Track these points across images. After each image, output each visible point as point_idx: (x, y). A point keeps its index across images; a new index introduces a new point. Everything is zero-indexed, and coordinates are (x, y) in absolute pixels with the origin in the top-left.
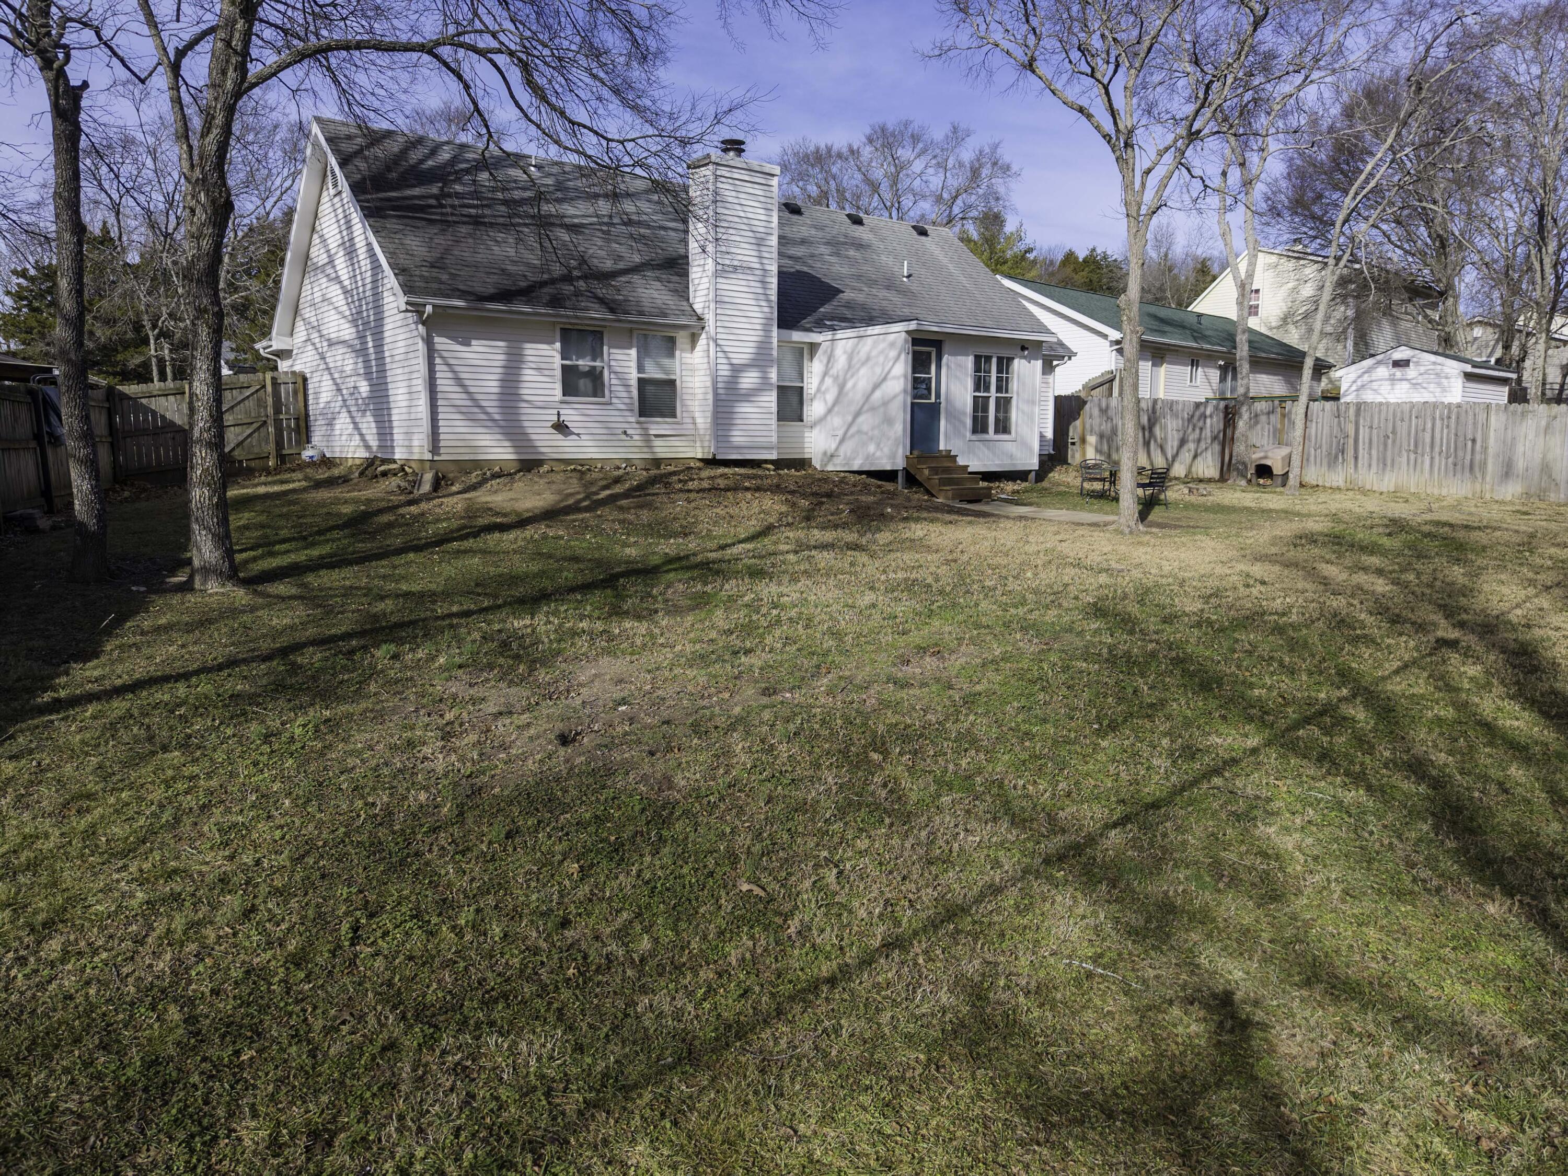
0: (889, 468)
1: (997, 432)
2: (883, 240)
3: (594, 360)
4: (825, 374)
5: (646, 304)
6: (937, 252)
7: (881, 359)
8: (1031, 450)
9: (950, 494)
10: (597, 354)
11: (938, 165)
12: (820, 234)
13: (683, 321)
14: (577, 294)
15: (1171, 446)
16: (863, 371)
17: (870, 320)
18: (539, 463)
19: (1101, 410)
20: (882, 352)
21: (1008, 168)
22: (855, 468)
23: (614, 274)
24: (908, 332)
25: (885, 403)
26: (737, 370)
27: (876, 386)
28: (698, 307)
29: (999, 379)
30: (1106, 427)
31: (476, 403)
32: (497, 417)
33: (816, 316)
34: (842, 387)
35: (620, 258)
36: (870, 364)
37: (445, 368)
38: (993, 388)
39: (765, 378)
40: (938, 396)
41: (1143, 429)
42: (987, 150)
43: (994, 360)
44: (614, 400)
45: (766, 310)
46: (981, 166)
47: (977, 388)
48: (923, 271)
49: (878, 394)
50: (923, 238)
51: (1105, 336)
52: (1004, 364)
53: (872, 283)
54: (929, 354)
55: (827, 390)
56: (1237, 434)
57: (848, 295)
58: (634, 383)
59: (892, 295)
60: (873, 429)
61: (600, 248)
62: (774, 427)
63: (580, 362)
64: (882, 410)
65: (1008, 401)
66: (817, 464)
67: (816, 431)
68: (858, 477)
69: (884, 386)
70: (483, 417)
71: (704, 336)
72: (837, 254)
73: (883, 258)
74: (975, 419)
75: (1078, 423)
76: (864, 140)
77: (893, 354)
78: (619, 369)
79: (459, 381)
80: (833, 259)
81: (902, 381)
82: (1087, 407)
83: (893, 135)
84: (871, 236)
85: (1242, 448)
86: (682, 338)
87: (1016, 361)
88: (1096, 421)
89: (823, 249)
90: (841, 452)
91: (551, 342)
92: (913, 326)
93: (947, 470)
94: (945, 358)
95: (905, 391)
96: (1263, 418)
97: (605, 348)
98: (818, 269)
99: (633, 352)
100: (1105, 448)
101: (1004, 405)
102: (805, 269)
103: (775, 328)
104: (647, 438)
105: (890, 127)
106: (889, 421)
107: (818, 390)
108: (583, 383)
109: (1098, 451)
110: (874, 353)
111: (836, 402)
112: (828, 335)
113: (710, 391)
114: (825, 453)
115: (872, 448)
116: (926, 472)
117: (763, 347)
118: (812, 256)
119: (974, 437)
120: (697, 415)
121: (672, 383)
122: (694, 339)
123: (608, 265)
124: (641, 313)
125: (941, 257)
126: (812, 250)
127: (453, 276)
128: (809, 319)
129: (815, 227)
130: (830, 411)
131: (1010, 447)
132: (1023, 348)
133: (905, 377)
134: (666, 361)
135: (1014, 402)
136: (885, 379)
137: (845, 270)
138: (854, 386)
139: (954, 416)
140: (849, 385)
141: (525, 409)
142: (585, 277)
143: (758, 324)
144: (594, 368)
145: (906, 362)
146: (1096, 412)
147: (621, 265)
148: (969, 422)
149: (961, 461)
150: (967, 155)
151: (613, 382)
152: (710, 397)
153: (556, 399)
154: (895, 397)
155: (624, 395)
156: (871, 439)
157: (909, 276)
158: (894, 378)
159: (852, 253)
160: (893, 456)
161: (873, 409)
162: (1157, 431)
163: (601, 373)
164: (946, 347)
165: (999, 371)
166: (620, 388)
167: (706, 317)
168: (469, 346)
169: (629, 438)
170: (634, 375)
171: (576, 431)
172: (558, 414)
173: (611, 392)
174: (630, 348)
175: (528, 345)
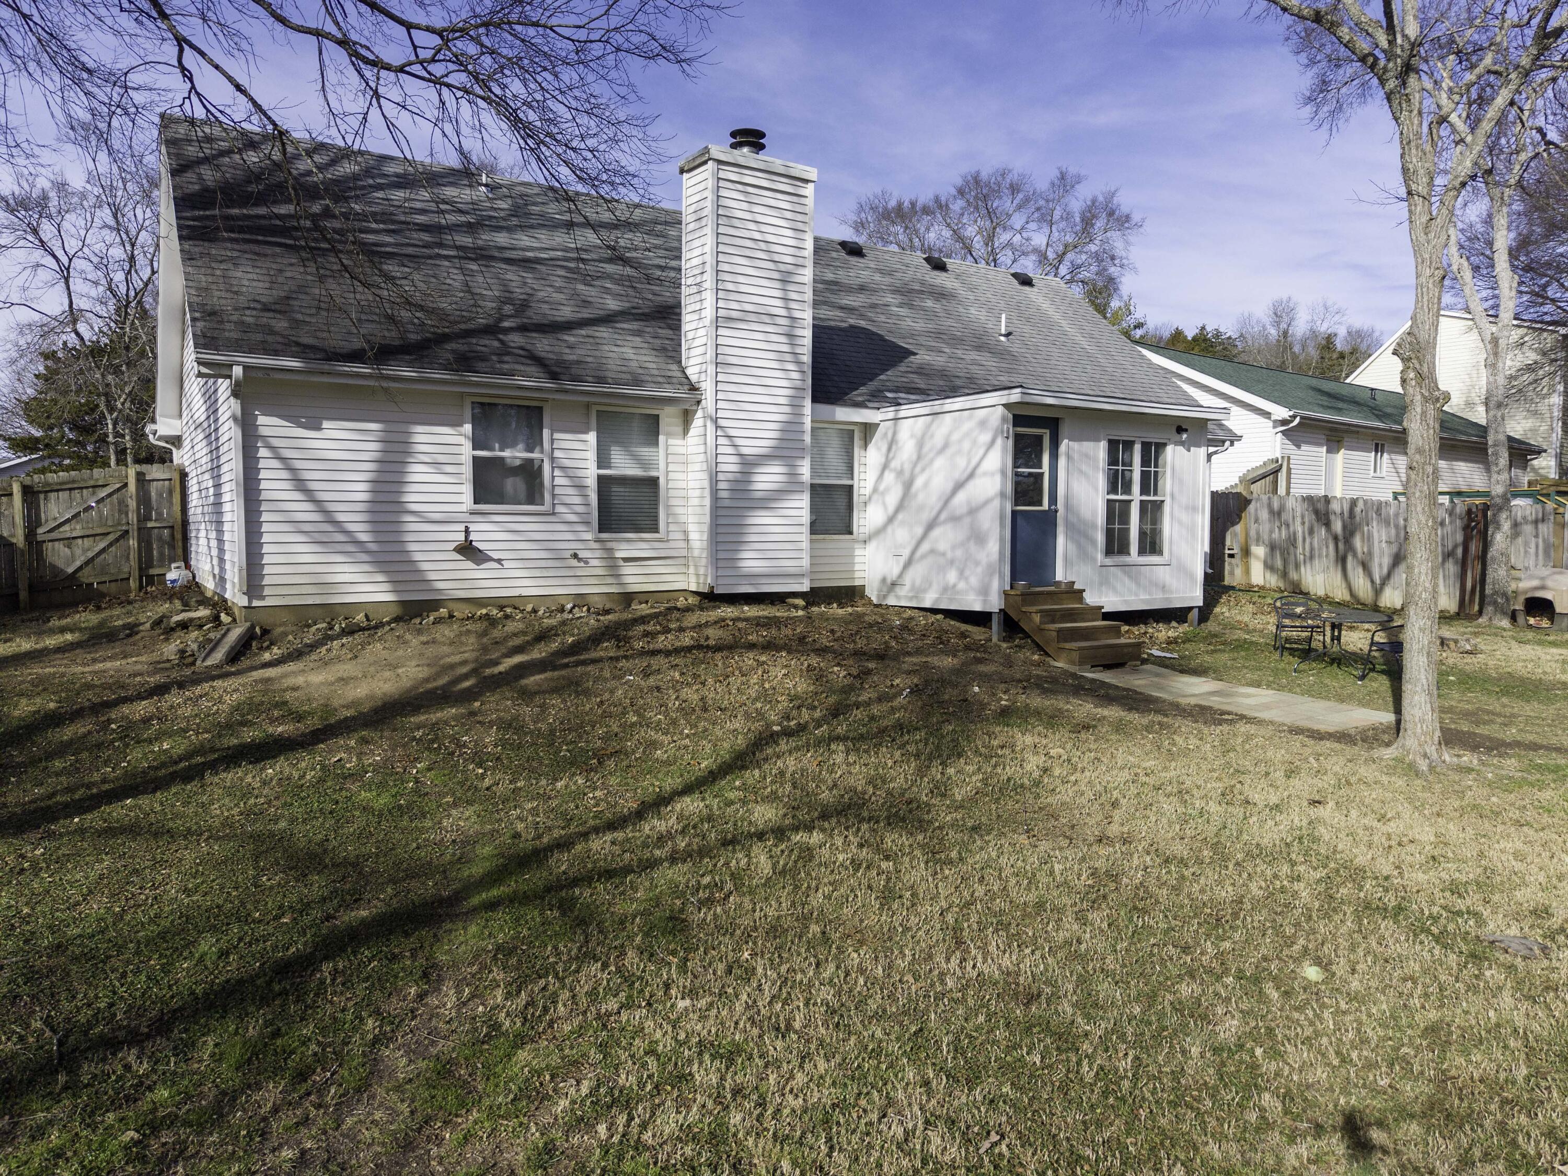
0: (977, 607)
1: (1142, 551)
2: (972, 289)
3: (531, 451)
4: (885, 467)
5: (612, 367)
6: (1046, 305)
7: (966, 445)
8: (1192, 577)
9: (1075, 656)
10: (534, 442)
11: (1042, 219)
12: (887, 280)
13: (668, 392)
14: (505, 351)
15: (1381, 563)
16: (939, 462)
17: (952, 391)
18: (434, 605)
19: (1271, 512)
20: (967, 435)
21: (1128, 218)
22: (927, 604)
23: (569, 326)
24: (1006, 406)
25: (973, 511)
26: (749, 464)
27: (959, 486)
28: (692, 372)
29: (1145, 476)
30: (1280, 535)
31: (329, 518)
32: (364, 537)
33: (873, 385)
34: (908, 486)
35: (586, 303)
36: (950, 451)
37: (275, 463)
38: (1136, 488)
39: (793, 475)
40: (1053, 499)
41: (1336, 538)
42: (1101, 199)
43: (1137, 448)
44: (559, 509)
45: (795, 375)
46: (1094, 217)
47: (1113, 489)
48: (1027, 329)
49: (961, 498)
50: (1027, 289)
51: (1267, 415)
52: (1152, 453)
53: (956, 341)
54: (1039, 439)
55: (887, 490)
56: (1493, 552)
57: (923, 357)
58: (592, 482)
59: (985, 359)
60: (954, 548)
61: (559, 290)
62: (805, 545)
63: (506, 454)
64: (967, 520)
65: (1158, 506)
66: (872, 594)
67: (872, 547)
68: (932, 618)
69: (970, 486)
70: (340, 537)
71: (699, 414)
72: (911, 306)
73: (972, 310)
74: (1109, 533)
75: (1238, 528)
76: (953, 191)
77: (986, 437)
78: (567, 463)
79: (300, 484)
80: (903, 311)
81: (998, 478)
82: (1252, 508)
83: (988, 184)
84: (957, 285)
85: (1502, 572)
86: (669, 418)
87: (1170, 449)
88: (1265, 528)
89: (889, 298)
90: (908, 580)
91: (456, 423)
92: (1015, 396)
93: (1071, 615)
94: (1063, 448)
95: (1002, 495)
96: (1528, 529)
97: (546, 433)
98: (880, 324)
99: (592, 437)
100: (1279, 563)
101: (1152, 511)
102: (863, 323)
103: (808, 403)
104: (612, 565)
105: (984, 175)
106: (978, 538)
107: (875, 490)
108: (513, 484)
109: (1269, 566)
110: (955, 437)
111: (900, 508)
112: (888, 413)
113: (707, 493)
114: (884, 580)
115: (952, 576)
116: (1037, 618)
117: (790, 429)
118: (874, 306)
119: (1108, 561)
120: (691, 528)
121: (653, 483)
122: (687, 418)
123: (567, 313)
124: (601, 380)
125: (1051, 312)
126: (874, 300)
127: (296, 324)
128: (863, 390)
129: (880, 271)
130: (891, 520)
131: (1163, 574)
132: (1180, 430)
133: (1003, 473)
134: (645, 451)
135: (1167, 508)
136: (971, 475)
137: (920, 326)
138: (926, 484)
139: (1079, 532)
140: (919, 482)
141: (411, 525)
142: (523, 329)
143: (782, 395)
144: (530, 461)
145: (1004, 449)
146: (1264, 515)
147: (586, 314)
148: (1100, 538)
149: (1091, 599)
150: (1076, 204)
151: (558, 481)
152: (707, 502)
153: (464, 508)
154: (987, 502)
155: (577, 500)
156: (952, 562)
157: (1008, 335)
158: (985, 474)
159: (929, 303)
160: (984, 591)
161: (955, 519)
162: (1357, 542)
163: (540, 468)
164: (1064, 429)
165: (1145, 462)
166: (571, 491)
167: (703, 386)
168: (319, 429)
169: (582, 564)
170: (591, 472)
171: (495, 555)
172: (467, 531)
173: (554, 496)
174: (586, 432)
175: (419, 429)
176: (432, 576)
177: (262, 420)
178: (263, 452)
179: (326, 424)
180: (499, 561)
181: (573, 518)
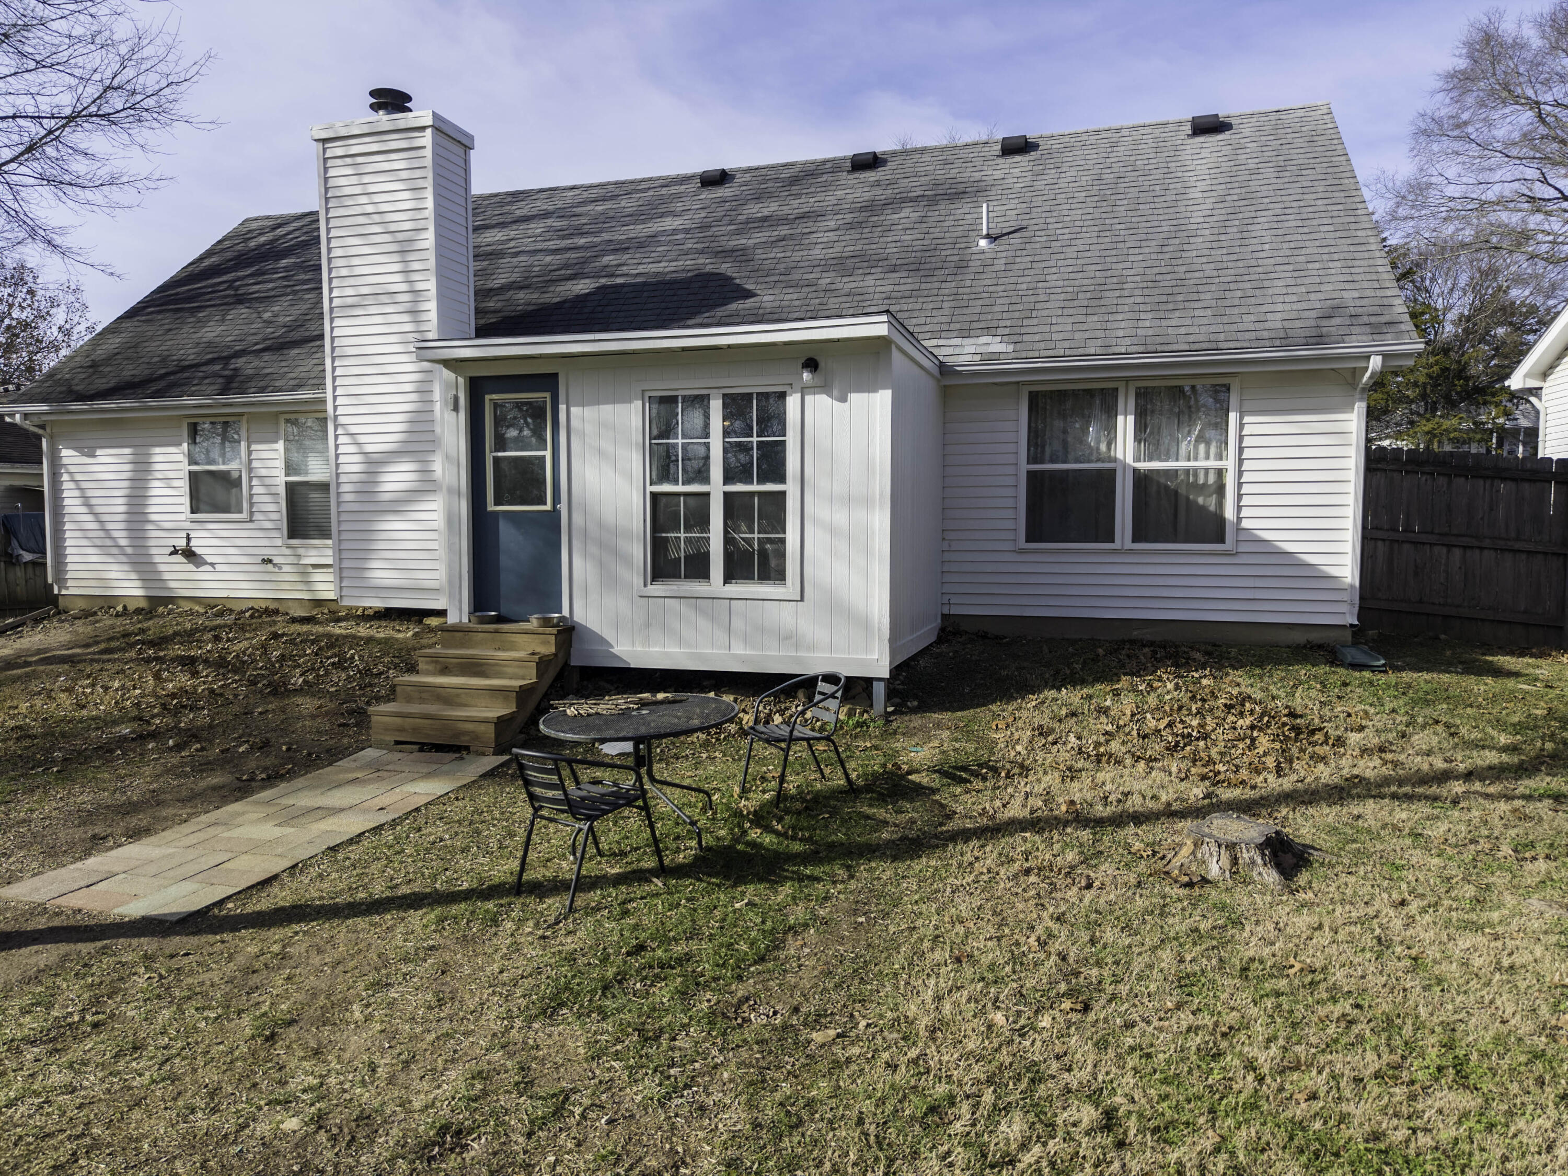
18: (167, 601)
26: (375, 463)
31: (102, 526)
37: (71, 485)
38: (716, 472)
40: (558, 495)
43: (716, 405)
44: (256, 516)
47: (663, 475)
52: (752, 413)
58: (281, 490)
63: (213, 467)
65: (772, 501)
70: (110, 542)
74: (658, 546)
78: (263, 472)
79: (86, 501)
91: (177, 443)
99: (280, 445)
101: (755, 510)
104: (302, 569)
117: (418, 420)
119: (658, 589)
131: (786, 617)
135: (793, 504)
139: (597, 541)
141: (151, 532)
144: (231, 472)
148: (637, 552)
151: (254, 490)
153: (185, 517)
155: (270, 507)
157: (1008, 234)
163: (240, 478)
165: (737, 427)
166: (266, 499)
168: (95, 456)
169: (276, 570)
170: (281, 479)
171: (209, 559)
172: (188, 538)
173: (251, 504)
174: (276, 442)
175: (157, 450)
176: (166, 576)
177: (65, 452)
178: (65, 477)
179: (99, 452)
180: (212, 564)
181: (268, 525)
